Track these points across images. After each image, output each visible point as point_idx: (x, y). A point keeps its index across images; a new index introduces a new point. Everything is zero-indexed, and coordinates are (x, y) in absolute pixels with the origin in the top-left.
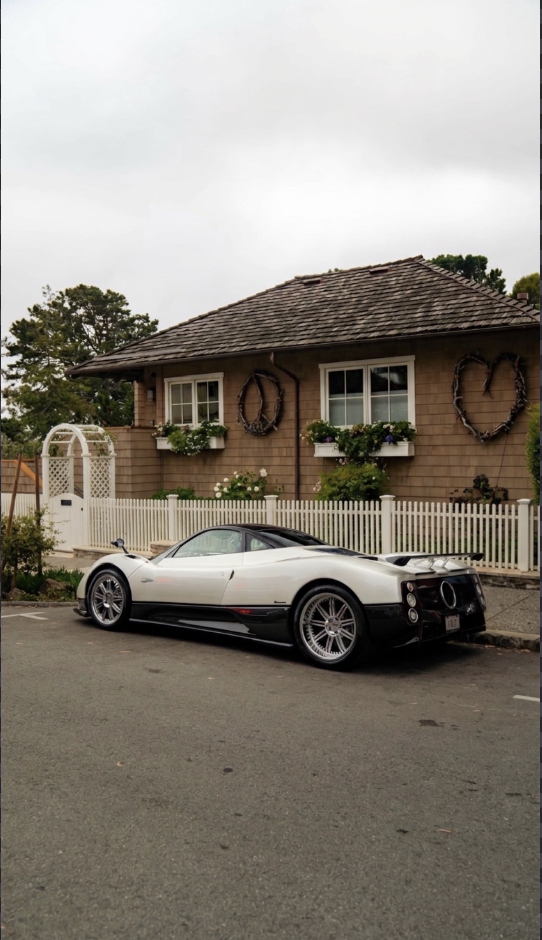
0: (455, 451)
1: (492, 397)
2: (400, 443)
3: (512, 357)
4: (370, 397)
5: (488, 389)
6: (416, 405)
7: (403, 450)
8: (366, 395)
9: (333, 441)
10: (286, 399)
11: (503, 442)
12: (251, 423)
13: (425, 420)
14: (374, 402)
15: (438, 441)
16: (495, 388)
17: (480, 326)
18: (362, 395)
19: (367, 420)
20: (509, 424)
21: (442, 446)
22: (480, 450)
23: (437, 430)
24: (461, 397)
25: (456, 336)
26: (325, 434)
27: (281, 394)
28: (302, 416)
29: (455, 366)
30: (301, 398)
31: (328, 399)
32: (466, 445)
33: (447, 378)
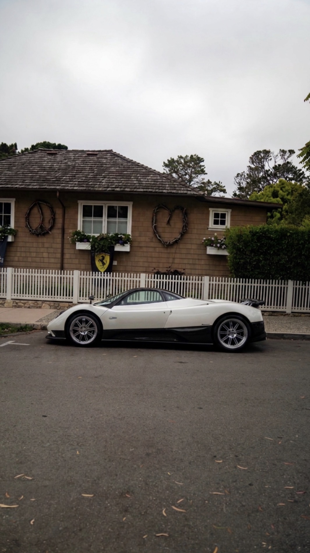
0: (151, 250)
1: (170, 226)
2: (126, 245)
3: (182, 209)
4: (106, 220)
5: (168, 223)
6: (132, 226)
7: (127, 248)
8: (105, 219)
9: (88, 241)
10: (57, 216)
11: (175, 247)
12: (34, 228)
13: (137, 234)
14: (108, 222)
15: (142, 244)
16: (172, 222)
17: (174, 193)
18: (102, 219)
19: (104, 231)
20: (179, 239)
21: (145, 247)
22: (163, 250)
23: (142, 239)
24: (157, 224)
25: (161, 195)
26: (83, 238)
27: (53, 213)
28: (66, 226)
29: (154, 209)
30: (66, 217)
31: (82, 219)
32: (156, 247)
33: (149, 214)
